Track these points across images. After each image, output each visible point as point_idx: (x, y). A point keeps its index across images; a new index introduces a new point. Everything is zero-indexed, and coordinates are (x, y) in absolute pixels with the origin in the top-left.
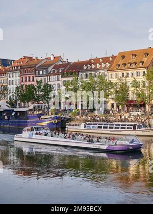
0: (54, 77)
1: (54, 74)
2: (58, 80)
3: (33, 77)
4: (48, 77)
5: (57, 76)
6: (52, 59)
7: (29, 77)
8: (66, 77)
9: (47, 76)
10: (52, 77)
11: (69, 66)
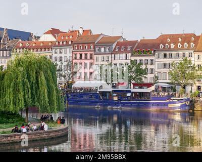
0: (121, 55)
1: (120, 52)
2: (126, 59)
3: (91, 55)
4: (113, 55)
5: (124, 55)
6: (81, 32)
7: (86, 54)
8: (138, 56)
9: (111, 54)
10: (118, 56)
11: (137, 44)
